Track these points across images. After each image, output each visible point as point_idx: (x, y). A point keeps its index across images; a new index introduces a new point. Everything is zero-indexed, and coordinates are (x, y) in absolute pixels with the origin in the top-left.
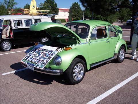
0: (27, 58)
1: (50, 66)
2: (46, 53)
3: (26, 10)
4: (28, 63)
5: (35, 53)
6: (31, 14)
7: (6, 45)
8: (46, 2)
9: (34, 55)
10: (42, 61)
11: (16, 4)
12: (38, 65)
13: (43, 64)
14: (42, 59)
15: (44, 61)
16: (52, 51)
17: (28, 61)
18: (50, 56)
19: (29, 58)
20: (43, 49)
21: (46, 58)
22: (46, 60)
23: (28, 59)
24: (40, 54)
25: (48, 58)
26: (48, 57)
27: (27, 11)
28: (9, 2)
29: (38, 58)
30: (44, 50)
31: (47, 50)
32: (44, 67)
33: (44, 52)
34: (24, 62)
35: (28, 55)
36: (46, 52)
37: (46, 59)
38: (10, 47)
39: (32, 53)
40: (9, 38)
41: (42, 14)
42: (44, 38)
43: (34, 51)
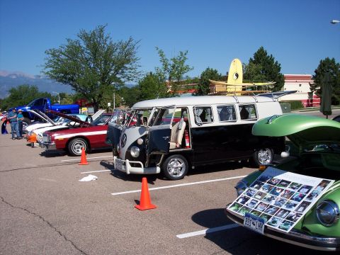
0: (243, 203)
1: (304, 225)
2: (293, 192)
3: (219, 84)
4: (247, 215)
5: (261, 190)
6: (232, 93)
7: (175, 166)
8: (254, 62)
9: (260, 194)
10: (285, 211)
11: (187, 68)
12: (274, 222)
13: (287, 218)
14: (284, 207)
15: (289, 212)
16: (309, 188)
17: (247, 208)
18: (305, 199)
19: (249, 202)
20: (283, 181)
21: (295, 205)
22: (297, 210)
23: (245, 205)
24: (277, 194)
25: (301, 205)
26: (299, 203)
27: (223, 85)
28: (173, 67)
29: (273, 203)
30: (285, 183)
31: (293, 183)
32: (291, 228)
33: (287, 188)
34: (236, 210)
35: (244, 194)
36: (292, 190)
37: (294, 209)
38: (184, 170)
39: (254, 190)
40: (182, 150)
41: (257, 91)
42: (261, 151)
43: (260, 185)
